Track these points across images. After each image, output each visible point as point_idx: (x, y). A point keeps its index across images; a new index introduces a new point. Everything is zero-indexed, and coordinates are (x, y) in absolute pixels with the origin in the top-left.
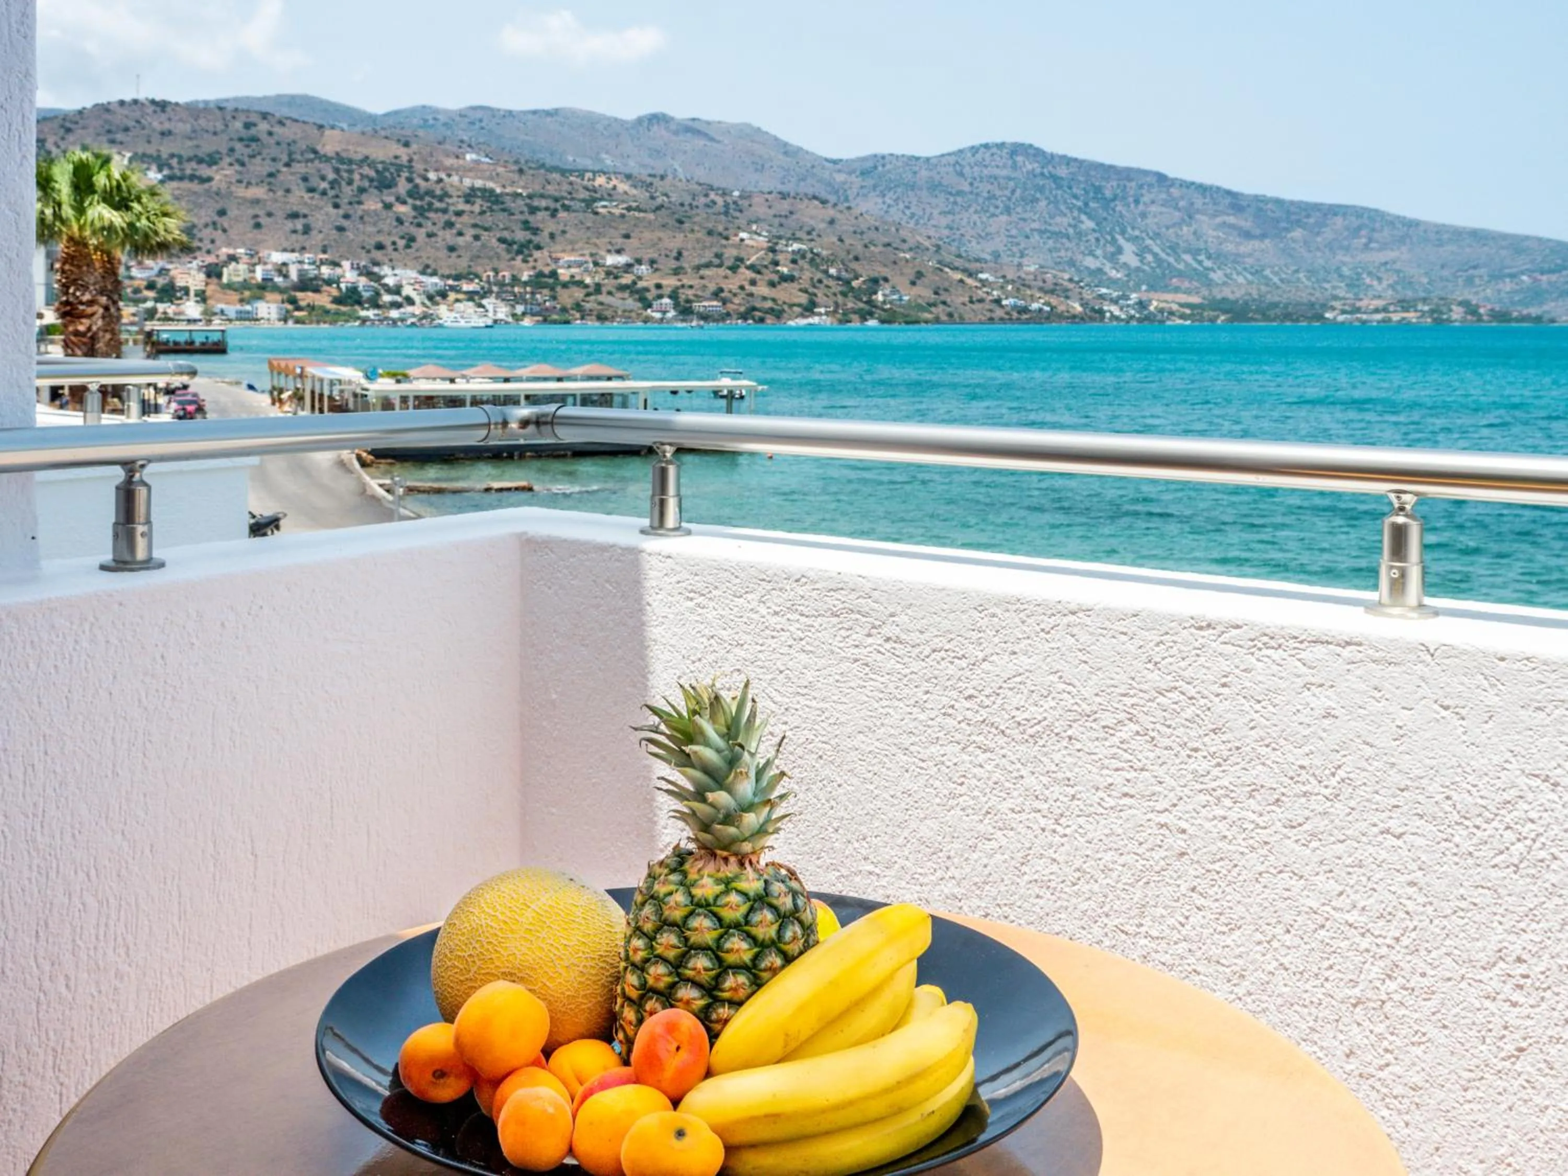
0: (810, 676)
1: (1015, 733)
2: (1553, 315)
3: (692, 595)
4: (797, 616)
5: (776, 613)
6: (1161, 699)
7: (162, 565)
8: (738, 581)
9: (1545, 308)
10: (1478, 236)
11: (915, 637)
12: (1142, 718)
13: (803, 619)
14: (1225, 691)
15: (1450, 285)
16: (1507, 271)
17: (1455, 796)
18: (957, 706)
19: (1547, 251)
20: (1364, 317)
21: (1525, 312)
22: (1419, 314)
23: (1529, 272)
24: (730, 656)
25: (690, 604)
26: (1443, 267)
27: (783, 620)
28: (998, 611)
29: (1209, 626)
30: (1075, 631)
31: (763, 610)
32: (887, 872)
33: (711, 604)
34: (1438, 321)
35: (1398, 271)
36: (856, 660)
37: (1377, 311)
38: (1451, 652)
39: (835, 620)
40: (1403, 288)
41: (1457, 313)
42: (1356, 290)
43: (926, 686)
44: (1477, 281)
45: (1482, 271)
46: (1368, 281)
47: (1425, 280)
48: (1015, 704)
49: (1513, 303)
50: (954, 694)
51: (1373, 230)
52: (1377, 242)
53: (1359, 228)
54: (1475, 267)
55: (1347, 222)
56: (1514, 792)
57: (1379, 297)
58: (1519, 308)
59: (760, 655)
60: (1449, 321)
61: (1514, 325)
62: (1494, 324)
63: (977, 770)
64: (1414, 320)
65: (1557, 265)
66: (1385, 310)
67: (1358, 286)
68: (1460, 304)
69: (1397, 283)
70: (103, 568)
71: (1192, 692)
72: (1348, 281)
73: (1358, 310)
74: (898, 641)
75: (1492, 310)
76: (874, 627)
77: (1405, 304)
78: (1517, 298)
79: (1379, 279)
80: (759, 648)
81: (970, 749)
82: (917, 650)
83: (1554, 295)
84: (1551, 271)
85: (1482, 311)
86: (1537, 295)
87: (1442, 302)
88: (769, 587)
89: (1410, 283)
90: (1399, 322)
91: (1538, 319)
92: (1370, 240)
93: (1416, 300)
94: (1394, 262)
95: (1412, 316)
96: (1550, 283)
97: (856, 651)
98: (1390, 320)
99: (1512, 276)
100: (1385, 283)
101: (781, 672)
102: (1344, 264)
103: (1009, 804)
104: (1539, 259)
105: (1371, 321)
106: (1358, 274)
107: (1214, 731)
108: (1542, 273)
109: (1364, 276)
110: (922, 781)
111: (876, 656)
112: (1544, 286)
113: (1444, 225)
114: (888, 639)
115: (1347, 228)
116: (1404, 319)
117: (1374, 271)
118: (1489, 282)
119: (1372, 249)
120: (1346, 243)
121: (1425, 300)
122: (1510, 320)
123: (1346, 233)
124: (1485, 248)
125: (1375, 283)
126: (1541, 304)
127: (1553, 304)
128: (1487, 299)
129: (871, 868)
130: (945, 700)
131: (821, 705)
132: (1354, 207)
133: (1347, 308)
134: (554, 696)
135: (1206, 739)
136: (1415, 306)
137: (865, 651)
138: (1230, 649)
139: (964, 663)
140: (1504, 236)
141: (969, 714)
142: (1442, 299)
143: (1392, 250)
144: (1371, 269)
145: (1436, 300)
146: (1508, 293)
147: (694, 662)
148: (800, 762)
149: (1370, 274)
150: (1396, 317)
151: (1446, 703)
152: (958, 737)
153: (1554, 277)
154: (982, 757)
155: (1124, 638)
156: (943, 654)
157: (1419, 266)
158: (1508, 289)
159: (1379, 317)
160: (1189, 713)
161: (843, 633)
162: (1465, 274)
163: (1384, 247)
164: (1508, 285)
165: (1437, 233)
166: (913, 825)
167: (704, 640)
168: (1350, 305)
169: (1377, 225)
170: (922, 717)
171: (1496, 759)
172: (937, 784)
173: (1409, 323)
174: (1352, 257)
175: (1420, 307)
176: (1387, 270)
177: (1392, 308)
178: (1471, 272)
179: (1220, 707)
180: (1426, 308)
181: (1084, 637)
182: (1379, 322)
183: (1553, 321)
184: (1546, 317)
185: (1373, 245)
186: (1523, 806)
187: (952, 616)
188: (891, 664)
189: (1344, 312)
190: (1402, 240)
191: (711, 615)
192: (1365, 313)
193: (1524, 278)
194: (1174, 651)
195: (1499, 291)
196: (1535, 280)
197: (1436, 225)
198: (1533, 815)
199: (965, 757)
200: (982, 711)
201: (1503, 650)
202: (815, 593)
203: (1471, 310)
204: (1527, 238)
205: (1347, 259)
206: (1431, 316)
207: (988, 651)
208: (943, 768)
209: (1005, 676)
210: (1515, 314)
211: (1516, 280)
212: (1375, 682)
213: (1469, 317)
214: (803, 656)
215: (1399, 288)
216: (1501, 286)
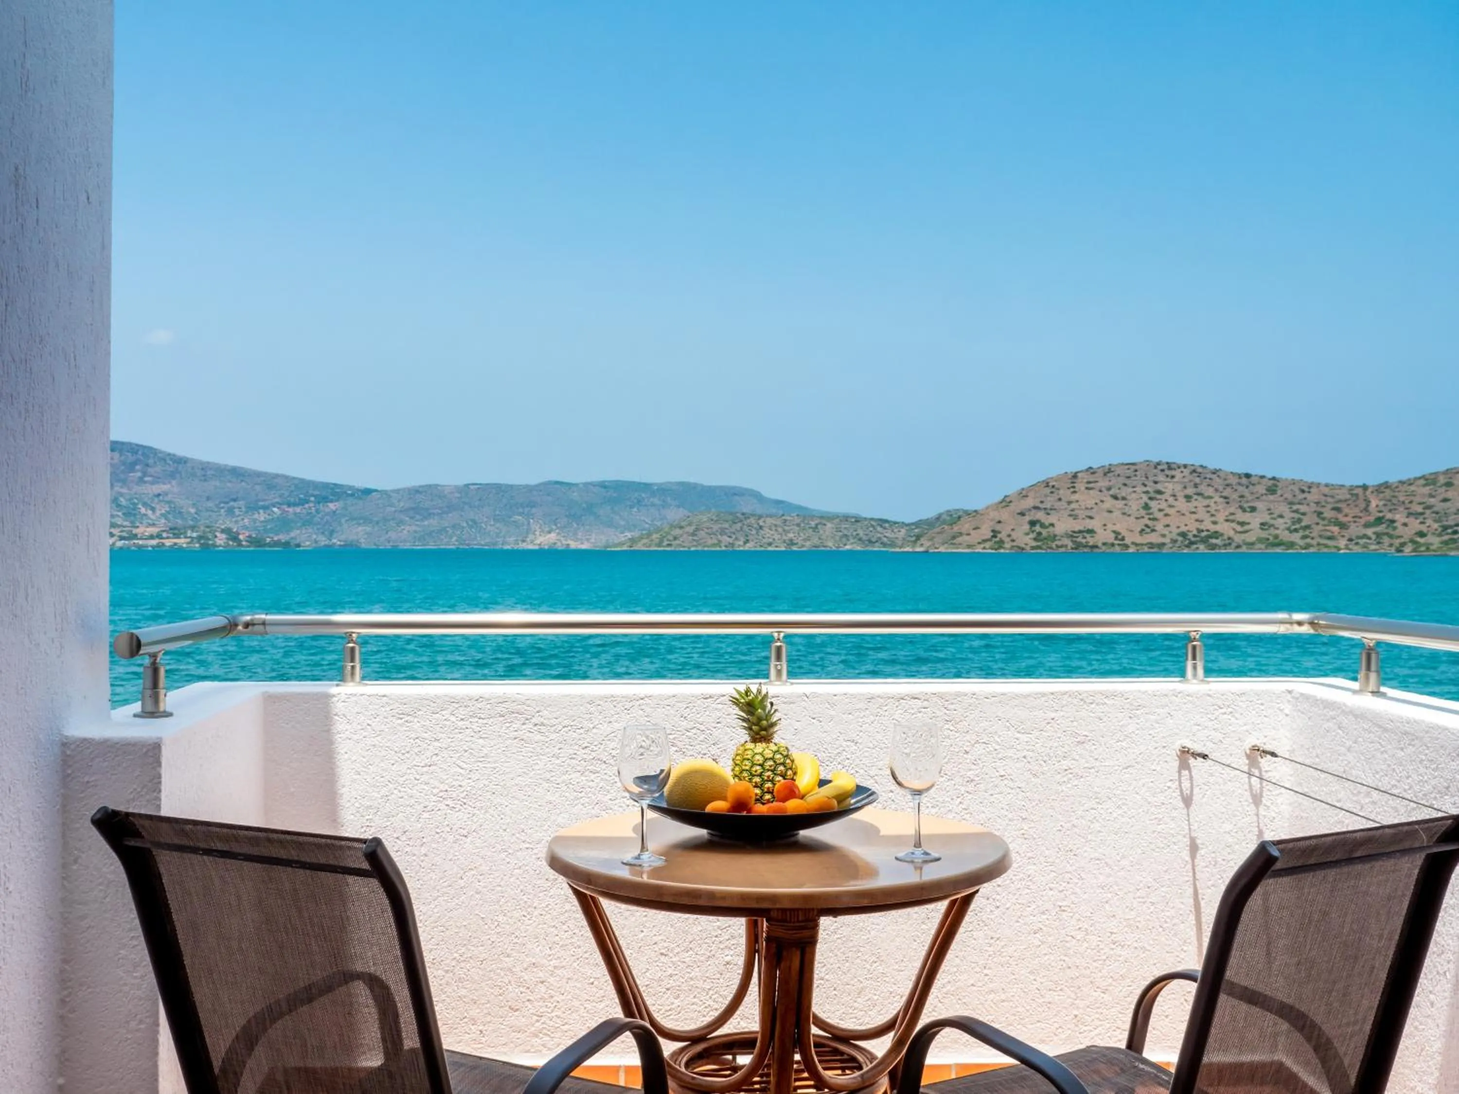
0: (485, 751)
1: (612, 761)
2: (297, 542)
3: (401, 716)
4: (476, 719)
5: (462, 719)
6: (688, 734)
7: (169, 715)
8: (435, 705)
9: (292, 534)
10: (237, 473)
11: (554, 722)
12: (679, 744)
13: (480, 721)
14: (719, 725)
15: (214, 515)
16: (261, 503)
17: (819, 755)
18: (578, 753)
19: (293, 488)
20: (141, 542)
21: (276, 539)
22: (189, 540)
23: (278, 505)
24: (431, 748)
25: (400, 721)
26: (208, 499)
27: (468, 723)
28: (601, 703)
29: (710, 697)
30: (643, 707)
31: (453, 719)
32: (538, 846)
33: (416, 720)
34: (205, 547)
35: (169, 502)
36: (515, 738)
37: (152, 537)
38: (815, 695)
39: (502, 719)
40: (174, 517)
41: (221, 539)
42: (132, 518)
43: (559, 746)
44: (237, 512)
45: (241, 503)
46: (143, 510)
47: (193, 511)
48: (611, 747)
49: (266, 531)
50: (576, 747)
51: (147, 465)
52: (151, 476)
53: (135, 463)
54: (235, 500)
55: (123, 458)
56: (841, 749)
57: (154, 525)
58: (271, 535)
59: (453, 744)
60: (214, 546)
61: (267, 549)
62: (252, 549)
63: (591, 784)
64: (184, 545)
65: (300, 499)
66: (159, 536)
67: (135, 515)
68: (223, 531)
69: (168, 513)
70: (135, 716)
71: (702, 727)
72: (125, 511)
73: (135, 536)
74: (542, 724)
75: (250, 536)
76: (527, 719)
77: (176, 532)
78: (269, 527)
79: (153, 509)
80: (450, 740)
81: (587, 773)
82: (553, 728)
83: (299, 524)
84: (295, 505)
85: (241, 537)
86: (285, 523)
87: (208, 530)
88: (457, 706)
89: (180, 513)
90: (171, 547)
91: (287, 544)
92: (145, 474)
93: (185, 528)
94: (166, 494)
95: (182, 541)
96: (295, 514)
97: (516, 733)
98: (163, 544)
99: (265, 508)
100: (158, 513)
101: (466, 751)
102: (122, 495)
103: (609, 796)
104: (287, 494)
105: (147, 547)
106: (135, 504)
107: (714, 744)
108: (289, 505)
109: (140, 506)
110: (557, 795)
111: (528, 734)
112: (291, 516)
113: (208, 463)
114: (536, 725)
115: (123, 463)
116: (175, 544)
117: (149, 502)
118: (247, 512)
119: (145, 482)
120: (122, 476)
121: (193, 528)
122: (265, 545)
123: (123, 468)
124: (243, 484)
125: (150, 512)
126: (288, 532)
127: (298, 532)
128: (245, 527)
129: (528, 845)
130: (571, 752)
131: (493, 765)
132: (130, 444)
133: (124, 534)
134: (292, 790)
135: (710, 749)
136: (185, 533)
137: (521, 733)
138: (720, 706)
139: (582, 731)
140: (259, 474)
141: (585, 756)
142: (208, 527)
143: (164, 484)
144: (146, 500)
145: (202, 528)
146: (262, 522)
147: (403, 754)
148: (480, 798)
149: (145, 504)
150: (168, 543)
151: (814, 716)
152: (579, 768)
153: (298, 510)
154: (593, 776)
155: (669, 708)
156: (569, 728)
157: (188, 498)
158: (262, 519)
159: (154, 542)
160: (702, 738)
161: (508, 725)
162: (226, 506)
163: (156, 480)
164: (262, 516)
165: (203, 469)
166: (553, 818)
167: (412, 741)
168: (128, 532)
169: (151, 461)
170: (558, 762)
171: (835, 736)
172: (567, 794)
173: (181, 548)
174: (129, 489)
175: (189, 533)
176: (160, 501)
177: (164, 535)
178: (232, 503)
179: (716, 733)
180: (195, 535)
181: (648, 710)
182: (152, 547)
183: (298, 545)
184: (293, 542)
185: (146, 479)
186: (844, 753)
187: (575, 708)
188: (538, 737)
189: (122, 538)
190: (172, 475)
191: (416, 726)
192: (141, 539)
193: (275, 509)
194: (694, 710)
195: (255, 521)
196: (284, 511)
197: (201, 463)
198: (848, 756)
199: (583, 778)
200: (593, 753)
201: (835, 693)
202: (488, 706)
203: (234, 537)
204: (277, 476)
205: (124, 491)
206: (198, 542)
207: (596, 723)
208: (571, 786)
209: (605, 734)
210: (268, 540)
211: (268, 511)
212: (785, 712)
213: (231, 543)
214: (481, 741)
215: (170, 516)
216: (256, 516)
